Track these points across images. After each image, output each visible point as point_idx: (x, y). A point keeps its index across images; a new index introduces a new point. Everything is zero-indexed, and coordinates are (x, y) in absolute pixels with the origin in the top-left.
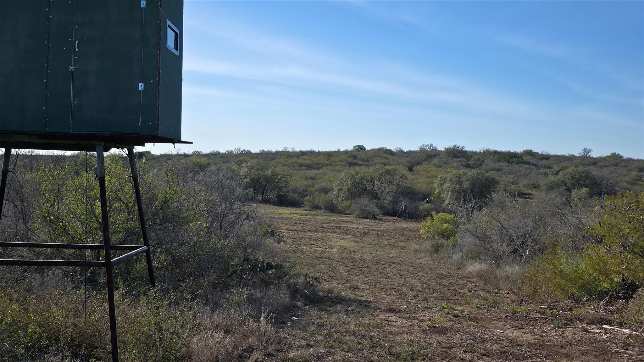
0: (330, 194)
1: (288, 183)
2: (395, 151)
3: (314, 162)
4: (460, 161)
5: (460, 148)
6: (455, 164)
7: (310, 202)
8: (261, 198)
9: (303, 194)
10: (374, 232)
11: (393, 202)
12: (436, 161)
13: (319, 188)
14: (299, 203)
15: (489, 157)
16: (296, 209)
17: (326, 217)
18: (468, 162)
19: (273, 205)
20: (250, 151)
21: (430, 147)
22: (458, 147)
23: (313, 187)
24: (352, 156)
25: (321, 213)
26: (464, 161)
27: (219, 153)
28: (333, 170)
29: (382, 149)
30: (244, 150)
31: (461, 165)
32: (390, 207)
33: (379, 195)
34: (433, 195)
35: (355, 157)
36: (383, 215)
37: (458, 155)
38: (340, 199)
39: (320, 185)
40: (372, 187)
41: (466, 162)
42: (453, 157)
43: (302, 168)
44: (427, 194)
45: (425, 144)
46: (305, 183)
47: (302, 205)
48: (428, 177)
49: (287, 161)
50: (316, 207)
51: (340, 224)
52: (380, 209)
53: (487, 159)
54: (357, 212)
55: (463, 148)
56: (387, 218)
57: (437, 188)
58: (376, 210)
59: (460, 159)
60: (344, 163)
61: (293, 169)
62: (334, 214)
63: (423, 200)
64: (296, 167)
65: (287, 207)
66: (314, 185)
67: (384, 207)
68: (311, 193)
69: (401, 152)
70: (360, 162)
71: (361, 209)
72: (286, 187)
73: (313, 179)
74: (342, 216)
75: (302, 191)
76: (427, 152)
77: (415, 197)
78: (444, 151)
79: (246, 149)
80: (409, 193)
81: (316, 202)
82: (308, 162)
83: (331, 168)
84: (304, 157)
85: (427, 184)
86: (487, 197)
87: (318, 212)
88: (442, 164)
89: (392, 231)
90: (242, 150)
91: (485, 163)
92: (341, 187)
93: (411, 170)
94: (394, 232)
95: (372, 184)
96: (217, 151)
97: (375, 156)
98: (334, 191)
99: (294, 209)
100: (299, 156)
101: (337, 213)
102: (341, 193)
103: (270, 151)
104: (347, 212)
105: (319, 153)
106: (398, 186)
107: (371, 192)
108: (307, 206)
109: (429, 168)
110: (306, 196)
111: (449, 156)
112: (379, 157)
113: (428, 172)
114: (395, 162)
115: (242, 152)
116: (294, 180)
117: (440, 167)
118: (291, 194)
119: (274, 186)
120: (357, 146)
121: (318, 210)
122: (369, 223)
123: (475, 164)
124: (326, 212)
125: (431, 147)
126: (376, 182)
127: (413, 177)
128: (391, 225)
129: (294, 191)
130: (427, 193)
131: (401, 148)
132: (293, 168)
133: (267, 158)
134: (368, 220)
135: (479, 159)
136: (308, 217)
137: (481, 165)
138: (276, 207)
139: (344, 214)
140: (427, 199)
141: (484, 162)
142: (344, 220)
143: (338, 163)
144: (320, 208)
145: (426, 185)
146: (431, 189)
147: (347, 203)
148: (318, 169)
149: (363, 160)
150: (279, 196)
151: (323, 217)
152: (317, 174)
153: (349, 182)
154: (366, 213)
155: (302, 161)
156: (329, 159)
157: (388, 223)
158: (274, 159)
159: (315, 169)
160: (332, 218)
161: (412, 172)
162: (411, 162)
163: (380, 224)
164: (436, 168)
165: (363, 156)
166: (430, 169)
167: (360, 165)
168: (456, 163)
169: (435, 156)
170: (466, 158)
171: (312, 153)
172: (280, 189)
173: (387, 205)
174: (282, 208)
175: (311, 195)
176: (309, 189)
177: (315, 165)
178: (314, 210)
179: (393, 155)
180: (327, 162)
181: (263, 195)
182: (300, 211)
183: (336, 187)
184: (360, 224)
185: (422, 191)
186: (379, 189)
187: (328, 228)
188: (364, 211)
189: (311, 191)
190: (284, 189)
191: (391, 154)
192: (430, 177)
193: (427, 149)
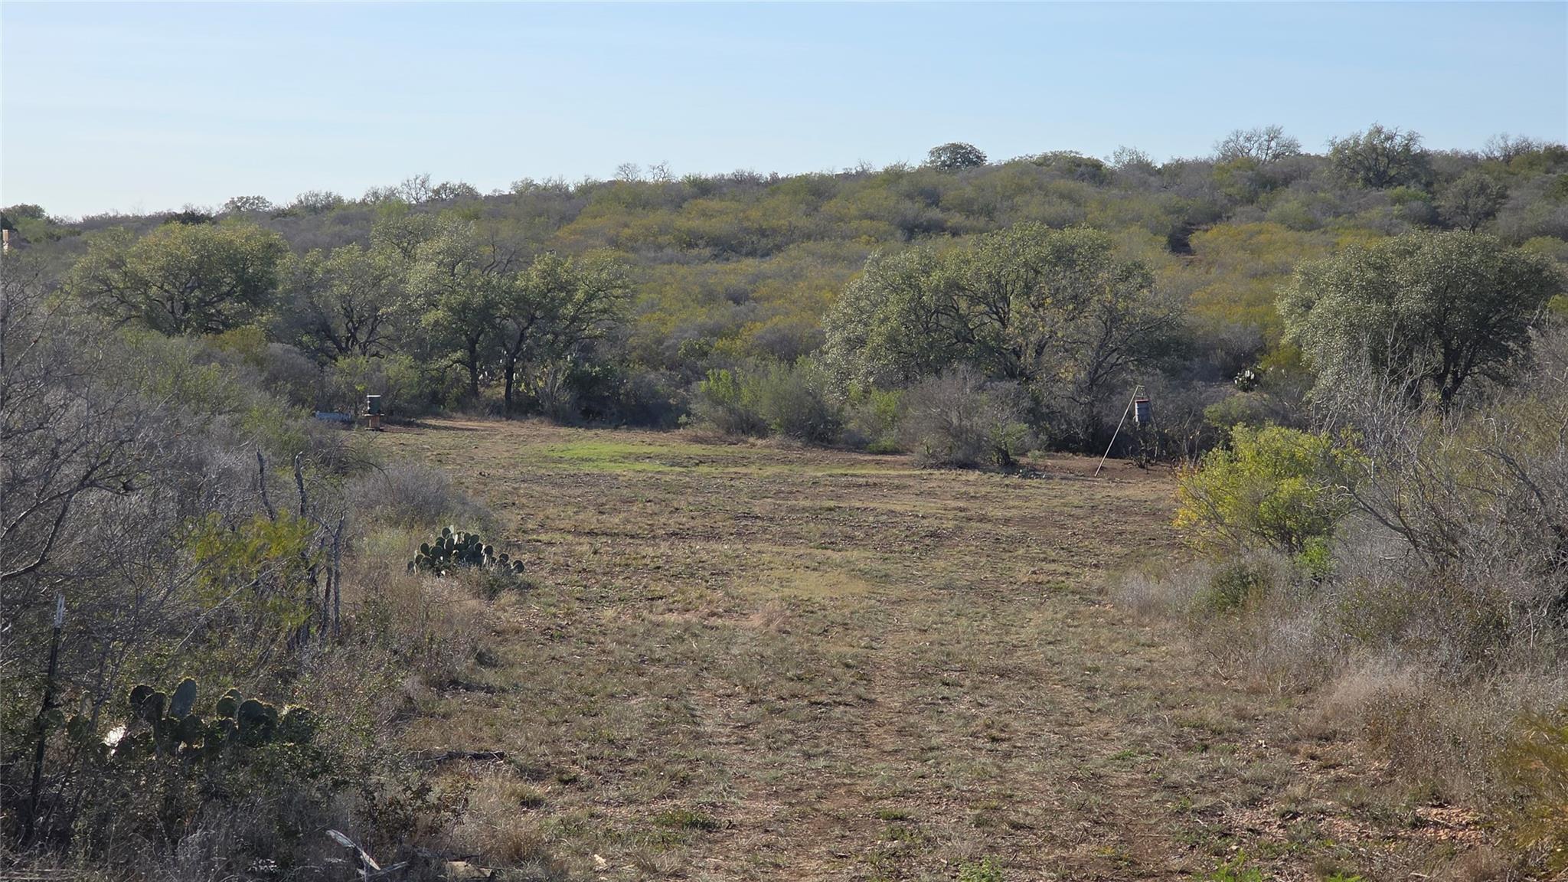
0: (809, 365)
1: (619, 320)
2: (1110, 163)
3: (746, 224)
4: (1398, 200)
5: (1398, 140)
6: (1376, 213)
7: (718, 402)
8: (503, 391)
9: (687, 367)
10: (989, 526)
11: (1090, 389)
12: (1290, 202)
13: (761, 337)
14: (668, 408)
15: (1527, 178)
16: (655, 435)
17: (785, 469)
18: (1435, 204)
19: (550, 424)
20: (470, 190)
21: (1269, 141)
22: (1390, 138)
23: (733, 335)
24: (921, 194)
25: (767, 451)
26: (1416, 198)
27: (339, 200)
28: (835, 258)
29: (1056, 156)
30: (444, 187)
31: (1403, 217)
32: (1077, 414)
33: (1028, 358)
34: (1274, 353)
35: (933, 198)
36: (1048, 448)
37: (1392, 173)
38: (855, 386)
39: (769, 324)
40: (997, 324)
41: (1424, 200)
42: (1368, 181)
43: (695, 252)
44: (1247, 349)
45: (1247, 128)
46: (702, 316)
47: (683, 419)
48: (1254, 276)
49: (626, 226)
50: (748, 426)
51: (839, 497)
52: (1031, 423)
53: (1519, 186)
54: (930, 440)
55: (1411, 138)
56: (1060, 462)
57: (1288, 322)
58: (1016, 430)
59: (1400, 189)
60: (882, 226)
61: (654, 260)
62: (828, 454)
63: (1230, 377)
64: (669, 251)
65: (616, 428)
66: (739, 327)
67: (1051, 416)
68: (726, 360)
69: (1141, 169)
70: (956, 219)
71: (947, 428)
72: (612, 340)
73: (737, 298)
74: (861, 462)
75: (687, 354)
76: (1252, 164)
77: (1187, 363)
78: (1326, 160)
79: (455, 181)
80: (1160, 350)
81: (745, 402)
82: (718, 226)
83: (826, 246)
84: (702, 203)
85: (1249, 305)
86: (1506, 352)
87: (753, 445)
88: (1319, 214)
89: (1069, 522)
90: (435, 183)
91: (1510, 204)
92: (860, 329)
93: (1179, 244)
94: (1080, 524)
95: (997, 313)
96: (328, 196)
97: (1021, 190)
98: (825, 348)
99: (647, 436)
100: (685, 200)
101: (840, 450)
102: (861, 360)
103: (557, 187)
104: (886, 441)
105: (775, 185)
106: (1113, 318)
107: (991, 350)
108: (702, 420)
109: (1260, 232)
110: (701, 375)
111: (1351, 179)
112: (1037, 191)
113: (1256, 252)
114: (1110, 212)
115: (437, 192)
116: (653, 306)
117: (1311, 226)
118: (637, 370)
119: (556, 335)
120: (945, 149)
121: (752, 440)
122: (971, 490)
123: (1466, 207)
124: (789, 447)
125: (1273, 144)
126: (1014, 303)
127: (1186, 275)
128: (1075, 494)
129: (652, 359)
130: (1248, 343)
131: (1140, 150)
132: (652, 254)
133: (540, 216)
134: (973, 476)
135: (1483, 188)
136: (704, 469)
137: (1490, 214)
138: (563, 431)
139: (872, 453)
140: (1248, 373)
141: (1504, 196)
142: (862, 481)
143: (854, 224)
144: (758, 428)
145: (1240, 310)
146: (1265, 327)
147: (883, 400)
148: (766, 254)
149: (967, 207)
150: (579, 382)
151: (771, 470)
152: (758, 278)
153: (894, 307)
154: (967, 443)
155: (697, 224)
156: (816, 209)
157: (1064, 486)
158: (571, 219)
159: (752, 254)
160: (811, 472)
161: (1181, 256)
162: (1180, 211)
163: (1022, 493)
164: (1291, 235)
165: (969, 192)
166: (1262, 238)
167: (955, 233)
168: (1381, 206)
169: (1286, 182)
170: (1429, 185)
171: (744, 186)
172: (587, 349)
173: (1065, 403)
174: (591, 433)
175: (723, 372)
176: (720, 343)
177: (754, 238)
178: (733, 439)
179: (1101, 183)
180: (804, 222)
181: (509, 376)
182: (673, 443)
183: (835, 328)
184: (931, 494)
185: (1224, 336)
186: (1024, 332)
187: (771, 520)
188: (958, 434)
189: (726, 353)
190: (604, 352)
191: (1093, 177)
192: (1264, 274)
193: (1253, 153)
